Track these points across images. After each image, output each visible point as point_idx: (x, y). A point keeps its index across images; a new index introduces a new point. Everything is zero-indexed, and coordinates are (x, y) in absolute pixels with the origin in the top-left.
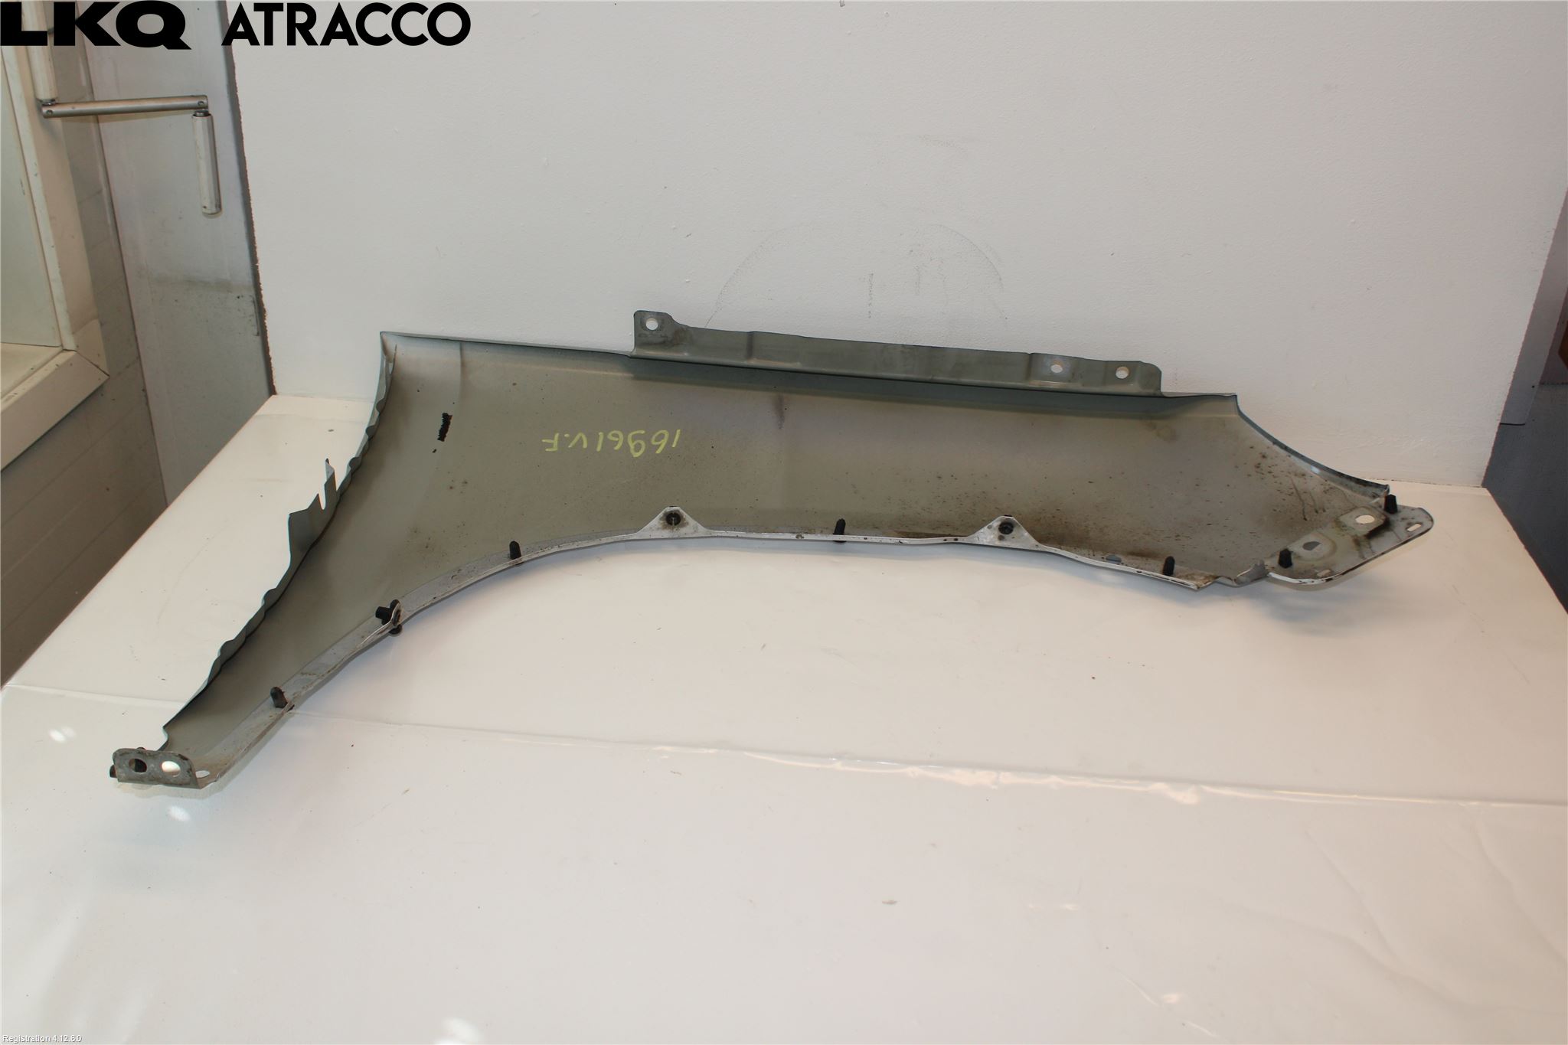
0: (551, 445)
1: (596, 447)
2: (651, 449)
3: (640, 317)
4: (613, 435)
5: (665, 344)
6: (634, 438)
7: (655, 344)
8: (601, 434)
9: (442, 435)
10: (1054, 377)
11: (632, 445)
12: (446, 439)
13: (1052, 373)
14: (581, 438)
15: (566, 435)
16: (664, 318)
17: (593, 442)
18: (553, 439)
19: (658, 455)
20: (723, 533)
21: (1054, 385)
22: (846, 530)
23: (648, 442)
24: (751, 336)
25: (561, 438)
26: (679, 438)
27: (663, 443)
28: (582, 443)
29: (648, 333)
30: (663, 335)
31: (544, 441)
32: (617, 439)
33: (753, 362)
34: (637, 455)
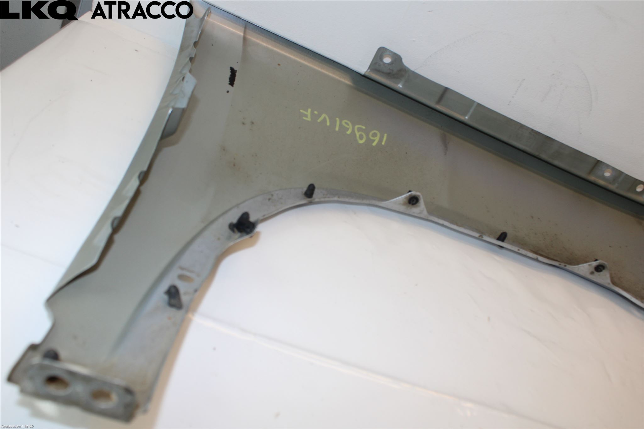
0: (306, 116)
1: (335, 128)
2: (369, 142)
3: (382, 52)
4: (346, 123)
5: (389, 75)
6: (359, 129)
7: (383, 73)
8: (337, 119)
9: (232, 81)
10: (604, 178)
11: (358, 134)
12: (234, 85)
13: (603, 175)
14: (325, 119)
15: (316, 112)
16: (397, 59)
17: (333, 123)
18: (307, 111)
19: (374, 146)
20: (436, 220)
21: (602, 182)
22: (505, 241)
23: (367, 135)
24: (446, 89)
25: (312, 113)
26: (386, 140)
27: (377, 139)
28: (326, 122)
29: (382, 63)
30: (391, 68)
31: (301, 111)
32: (348, 127)
33: (439, 107)
34: (361, 142)
